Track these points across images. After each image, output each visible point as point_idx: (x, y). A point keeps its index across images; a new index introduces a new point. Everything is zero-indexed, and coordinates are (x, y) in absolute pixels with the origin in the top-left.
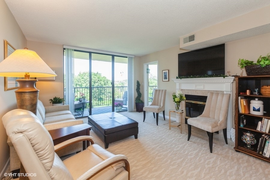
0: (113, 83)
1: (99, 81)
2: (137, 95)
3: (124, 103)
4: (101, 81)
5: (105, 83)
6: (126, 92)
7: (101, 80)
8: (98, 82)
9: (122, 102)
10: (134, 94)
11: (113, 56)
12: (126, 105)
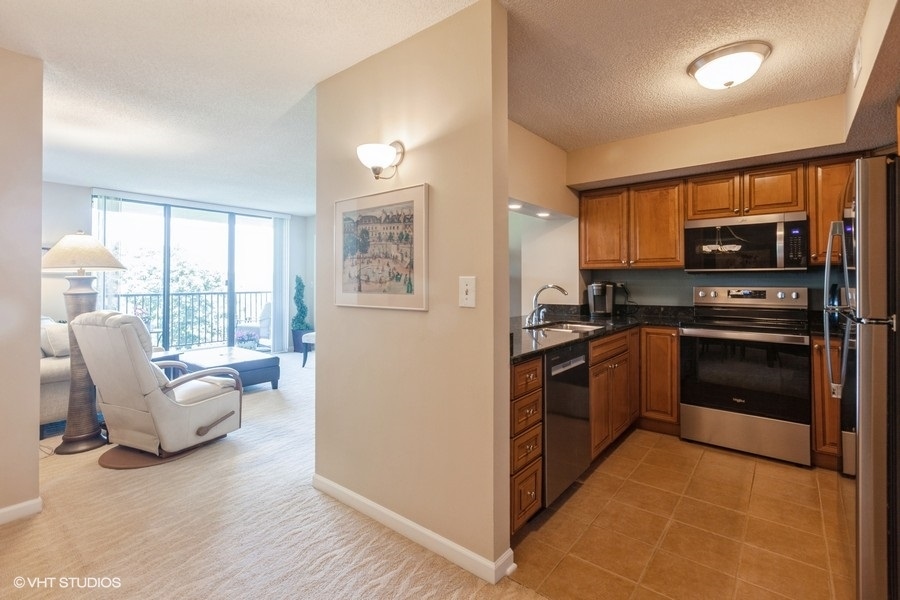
0: (231, 283)
1: (182, 273)
2: (295, 312)
3: (263, 332)
4: (191, 276)
5: (208, 283)
6: (268, 305)
7: (192, 272)
8: (181, 278)
9: (258, 330)
10: (289, 310)
11: (232, 215)
12: (268, 338)
